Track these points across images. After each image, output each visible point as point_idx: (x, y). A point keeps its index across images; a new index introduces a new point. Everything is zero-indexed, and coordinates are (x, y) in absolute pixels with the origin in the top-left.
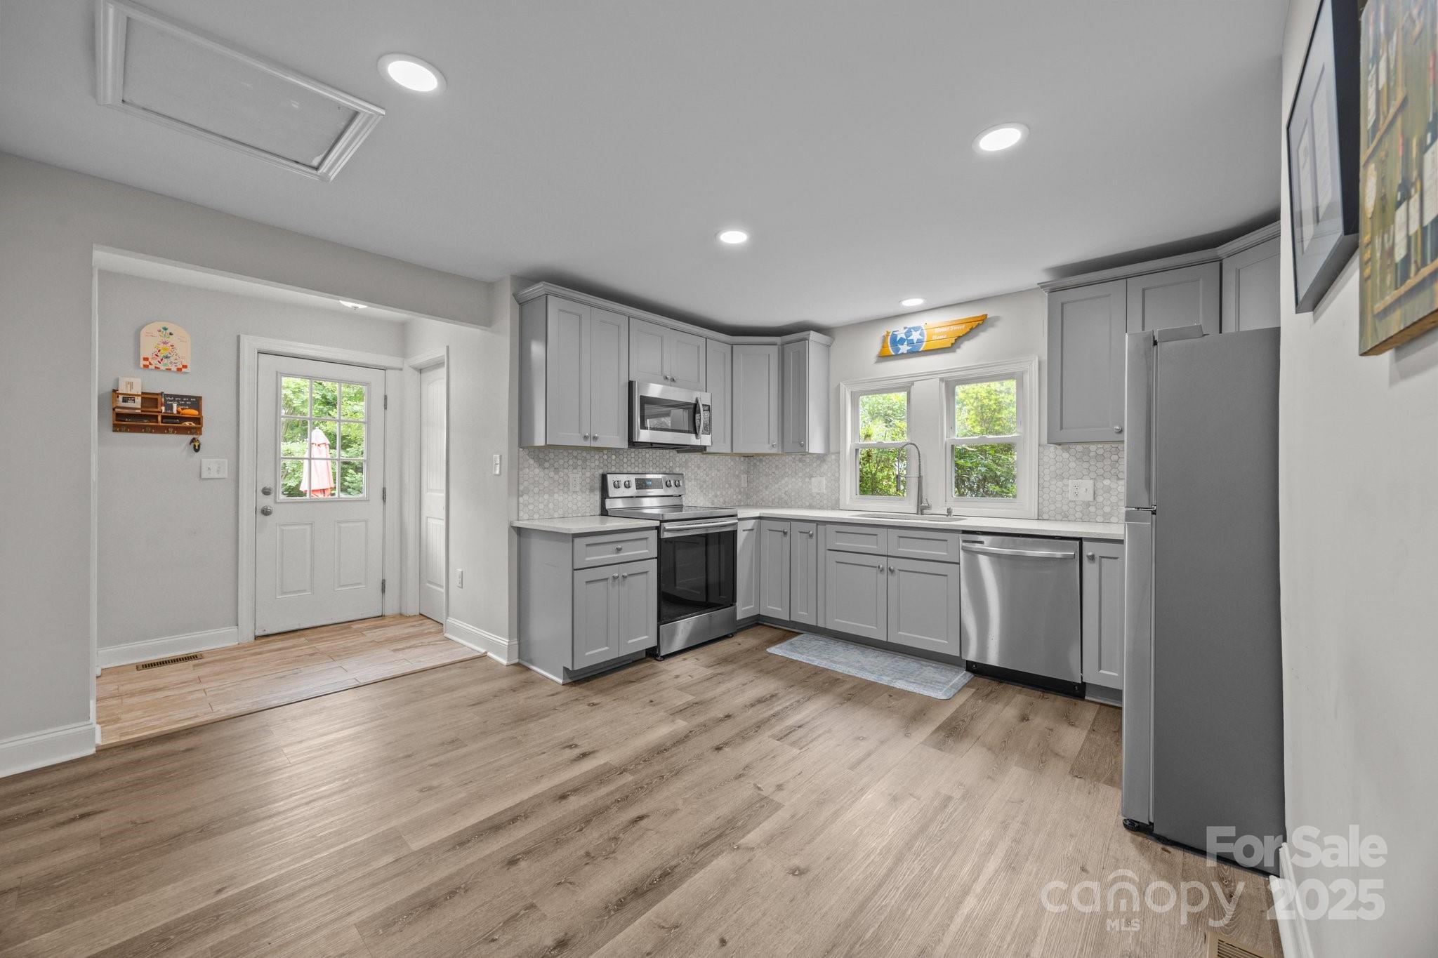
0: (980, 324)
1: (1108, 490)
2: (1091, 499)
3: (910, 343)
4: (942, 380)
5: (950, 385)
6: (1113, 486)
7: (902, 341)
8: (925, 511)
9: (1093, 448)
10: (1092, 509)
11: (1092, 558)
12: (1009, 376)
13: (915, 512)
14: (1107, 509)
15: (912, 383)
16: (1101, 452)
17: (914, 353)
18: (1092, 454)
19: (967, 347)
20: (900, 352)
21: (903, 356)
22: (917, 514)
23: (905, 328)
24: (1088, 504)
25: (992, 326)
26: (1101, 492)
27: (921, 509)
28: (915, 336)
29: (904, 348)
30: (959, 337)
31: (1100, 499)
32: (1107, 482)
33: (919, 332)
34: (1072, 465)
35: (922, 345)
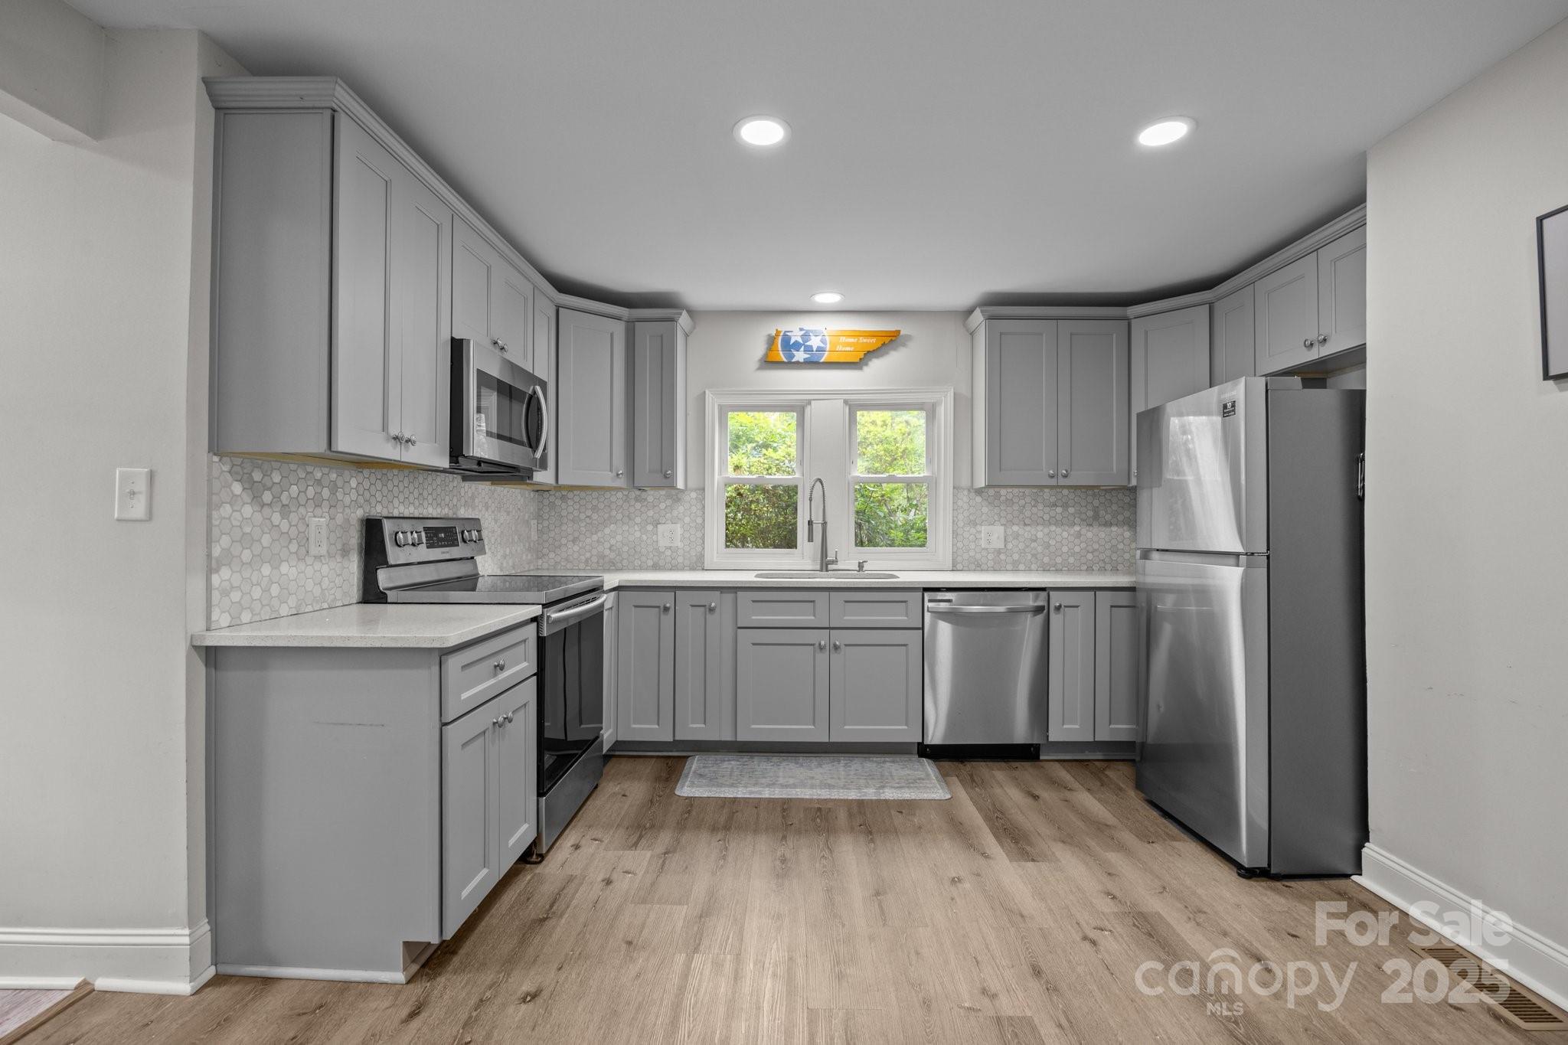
0: (890, 341)
1: (1017, 536)
2: (1003, 547)
3: (809, 349)
4: (846, 402)
5: (854, 406)
6: (1021, 532)
7: (797, 346)
8: (830, 567)
9: (1003, 492)
10: (1003, 557)
12: (919, 407)
13: (818, 567)
14: (1016, 557)
15: (809, 402)
16: (1010, 496)
17: (812, 364)
18: (1003, 498)
19: (876, 365)
20: (794, 360)
21: (798, 365)
22: (821, 570)
23: (801, 329)
24: (999, 552)
25: (904, 345)
26: (1010, 538)
27: (825, 564)
28: (815, 342)
29: (800, 356)
30: (868, 352)
31: (1010, 546)
32: (1015, 528)
33: (820, 338)
34: (985, 510)
35: (823, 355)
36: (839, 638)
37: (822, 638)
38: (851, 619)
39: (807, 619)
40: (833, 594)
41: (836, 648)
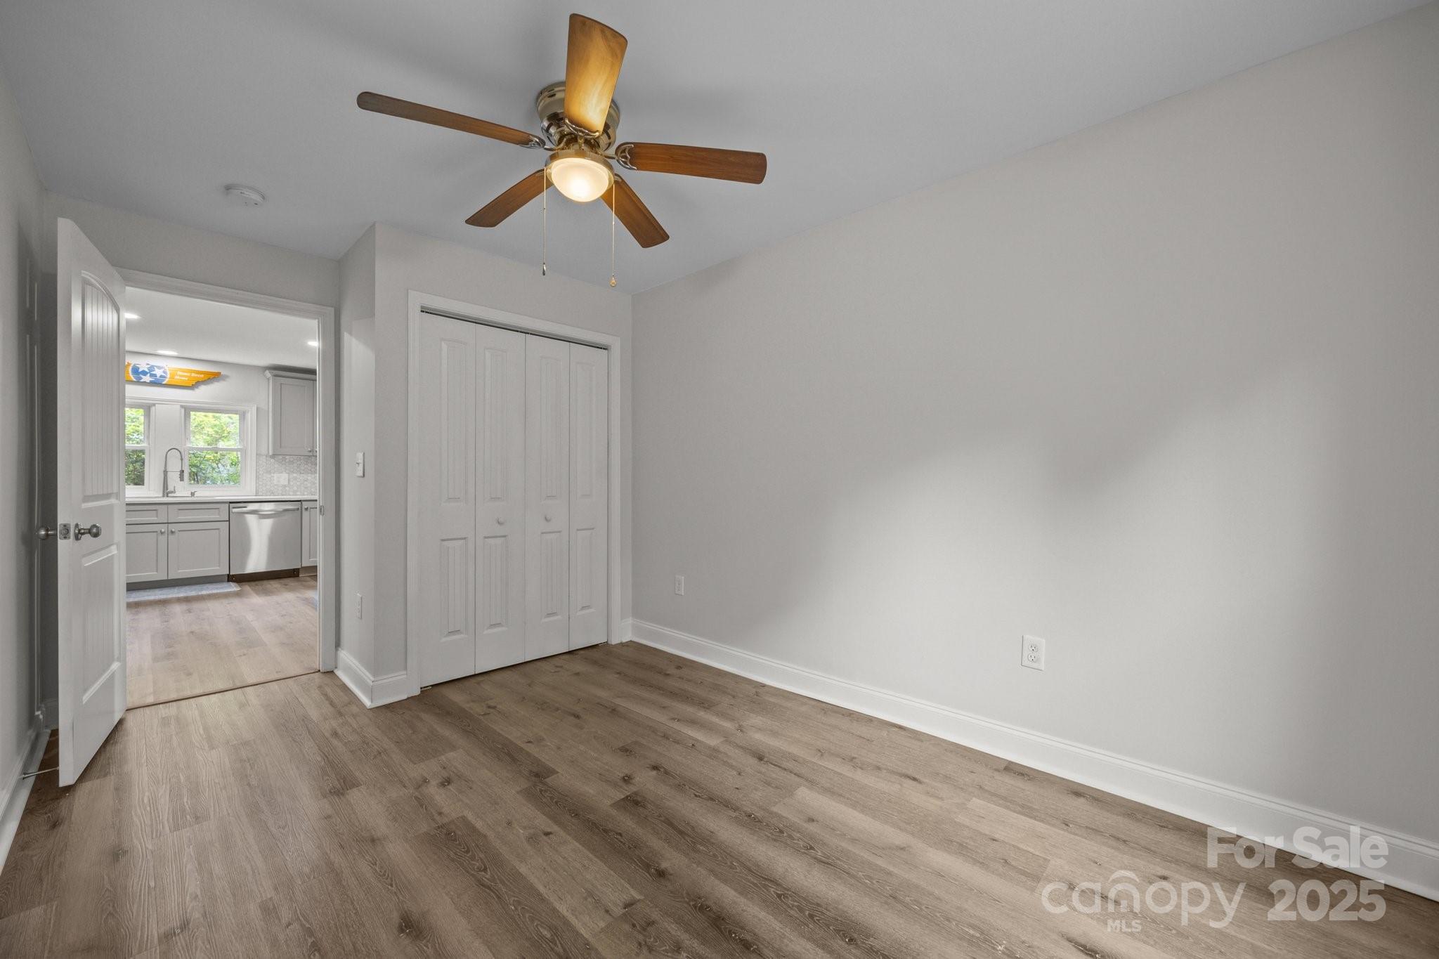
0: (214, 377)
1: (295, 479)
2: (286, 483)
3: (152, 375)
4: (182, 406)
5: (187, 410)
6: (298, 477)
7: (144, 373)
8: (170, 495)
9: (287, 457)
10: (287, 488)
11: (306, 509)
12: (236, 412)
13: (161, 495)
14: (295, 488)
15: (154, 405)
16: (292, 460)
17: (156, 383)
18: (287, 460)
19: (203, 388)
20: (142, 381)
21: (145, 383)
22: (164, 496)
23: (148, 364)
24: (285, 486)
25: (224, 380)
26: (292, 480)
27: (166, 492)
28: (158, 373)
29: (147, 379)
30: (198, 382)
31: (292, 483)
32: (295, 475)
33: (162, 370)
34: (276, 466)
35: (164, 380)
36: (173, 528)
37: (163, 528)
38: (182, 518)
39: (154, 519)
40: (169, 506)
41: (172, 532)
